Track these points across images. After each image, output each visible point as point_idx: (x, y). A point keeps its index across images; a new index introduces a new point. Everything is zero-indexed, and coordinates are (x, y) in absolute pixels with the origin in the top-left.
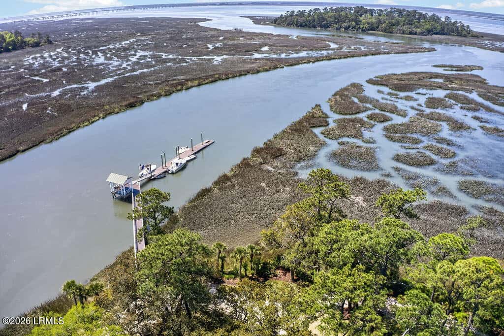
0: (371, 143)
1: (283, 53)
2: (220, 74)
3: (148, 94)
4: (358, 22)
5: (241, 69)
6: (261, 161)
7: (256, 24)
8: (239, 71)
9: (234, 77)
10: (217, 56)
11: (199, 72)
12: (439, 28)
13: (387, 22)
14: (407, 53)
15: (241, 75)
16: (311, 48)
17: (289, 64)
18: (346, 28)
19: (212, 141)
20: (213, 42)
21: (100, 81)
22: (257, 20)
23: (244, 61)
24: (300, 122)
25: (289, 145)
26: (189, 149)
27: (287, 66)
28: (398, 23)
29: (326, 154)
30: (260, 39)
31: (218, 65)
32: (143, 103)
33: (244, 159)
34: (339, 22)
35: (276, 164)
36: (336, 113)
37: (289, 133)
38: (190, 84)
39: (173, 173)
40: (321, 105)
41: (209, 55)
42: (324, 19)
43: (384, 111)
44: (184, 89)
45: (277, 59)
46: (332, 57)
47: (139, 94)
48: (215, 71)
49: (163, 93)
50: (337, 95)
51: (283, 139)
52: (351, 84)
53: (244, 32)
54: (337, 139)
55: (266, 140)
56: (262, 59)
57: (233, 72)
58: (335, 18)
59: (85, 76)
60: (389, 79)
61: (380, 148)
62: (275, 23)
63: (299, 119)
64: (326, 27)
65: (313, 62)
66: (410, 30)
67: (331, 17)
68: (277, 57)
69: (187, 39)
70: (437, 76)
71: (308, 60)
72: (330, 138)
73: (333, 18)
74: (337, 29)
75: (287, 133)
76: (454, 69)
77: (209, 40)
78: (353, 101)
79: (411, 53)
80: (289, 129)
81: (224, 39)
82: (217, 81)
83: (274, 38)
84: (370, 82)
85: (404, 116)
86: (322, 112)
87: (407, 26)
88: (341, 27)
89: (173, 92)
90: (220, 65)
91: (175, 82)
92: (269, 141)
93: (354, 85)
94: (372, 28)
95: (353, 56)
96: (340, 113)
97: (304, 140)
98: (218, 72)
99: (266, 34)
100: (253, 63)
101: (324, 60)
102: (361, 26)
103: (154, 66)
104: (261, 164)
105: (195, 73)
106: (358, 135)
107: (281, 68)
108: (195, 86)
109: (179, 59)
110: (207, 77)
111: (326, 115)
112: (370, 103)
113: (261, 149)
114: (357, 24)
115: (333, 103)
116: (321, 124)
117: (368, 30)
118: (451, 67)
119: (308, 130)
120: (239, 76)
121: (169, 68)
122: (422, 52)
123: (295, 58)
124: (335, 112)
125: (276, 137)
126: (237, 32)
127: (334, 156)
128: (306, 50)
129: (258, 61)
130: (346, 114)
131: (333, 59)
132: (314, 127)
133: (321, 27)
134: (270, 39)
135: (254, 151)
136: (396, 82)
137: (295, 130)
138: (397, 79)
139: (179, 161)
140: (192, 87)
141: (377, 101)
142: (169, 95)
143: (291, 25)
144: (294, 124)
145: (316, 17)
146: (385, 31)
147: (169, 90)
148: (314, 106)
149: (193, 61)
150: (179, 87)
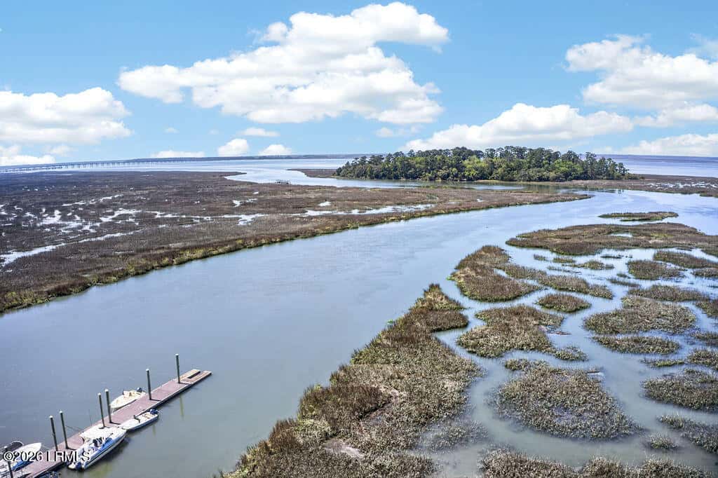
0: (578, 359)
1: (354, 209)
2: (245, 239)
3: (101, 272)
4: (460, 168)
5: (283, 231)
6: (328, 428)
7: (311, 176)
8: (280, 234)
9: (271, 243)
10: (246, 214)
11: (211, 237)
12: (580, 170)
13: (504, 166)
14: (548, 202)
15: (282, 241)
16: (398, 202)
17: (367, 223)
18: (444, 178)
19: (206, 373)
20: (243, 198)
21: (31, 250)
22: (310, 173)
23: (291, 221)
24: (407, 322)
25: (392, 378)
26: (143, 394)
27: (364, 225)
28: (519, 167)
29: (490, 398)
30: (317, 192)
31: (244, 226)
32: (88, 287)
33: (282, 426)
34: (433, 170)
35: (367, 438)
36: (476, 299)
37: (389, 347)
38: (188, 254)
39: (79, 469)
40: (441, 286)
41: (233, 214)
42: (410, 166)
43: (567, 290)
44: (175, 263)
45: (344, 216)
46: (436, 211)
47: (85, 272)
48: (238, 235)
49: (131, 271)
50: (464, 267)
51: (375, 362)
52: (483, 248)
53: (291, 186)
54: (499, 356)
55: (336, 369)
56: (322, 216)
57: (270, 236)
58: (427, 163)
59: (12, 243)
60: (545, 238)
61: (601, 370)
62: (339, 175)
63: (403, 316)
64: (414, 177)
65: (407, 219)
66: (540, 174)
67: (420, 163)
68: (345, 214)
69: (202, 194)
70: (618, 229)
71: (398, 217)
72: (482, 356)
73: (424, 163)
74: (431, 179)
75: (384, 346)
76: (637, 219)
77: (236, 194)
78: (499, 276)
79: (554, 202)
80: (387, 338)
81: (260, 194)
82: (239, 249)
83: (339, 191)
84: (512, 243)
85: (609, 296)
86: (446, 298)
87: (534, 169)
88: (436, 177)
89: (153, 268)
90: (248, 226)
91: (162, 251)
92: (343, 368)
93: (488, 249)
94: (483, 175)
95: (469, 210)
96: (484, 300)
97: (426, 363)
98: (241, 236)
99: (325, 187)
100: (305, 222)
101: (424, 216)
102: (467, 173)
103: (135, 228)
104: (326, 437)
105: (201, 238)
106: (541, 346)
107: (354, 228)
108: (197, 259)
109: (182, 218)
110: (222, 244)
111: (458, 304)
112: (533, 277)
113: (326, 392)
114: (460, 171)
115: (462, 280)
116: (452, 324)
117: (478, 179)
118: (630, 216)
119: (428, 338)
120: (280, 242)
121: (160, 232)
122: (570, 200)
123: (374, 214)
124: (472, 297)
125: (358, 357)
126: (281, 185)
127: (507, 402)
128: (391, 205)
129: (313, 220)
130: (496, 301)
131: (438, 214)
132: (439, 330)
133: (407, 177)
134: (332, 192)
135: (307, 398)
136: (558, 241)
137: (401, 340)
138: (557, 237)
139: (104, 434)
140: (190, 260)
141: (544, 273)
142: (143, 273)
143: (362, 176)
144: (394, 327)
145: (398, 163)
146: (502, 179)
147: (146, 265)
148: (427, 287)
149: (206, 221)
150: (166, 260)
